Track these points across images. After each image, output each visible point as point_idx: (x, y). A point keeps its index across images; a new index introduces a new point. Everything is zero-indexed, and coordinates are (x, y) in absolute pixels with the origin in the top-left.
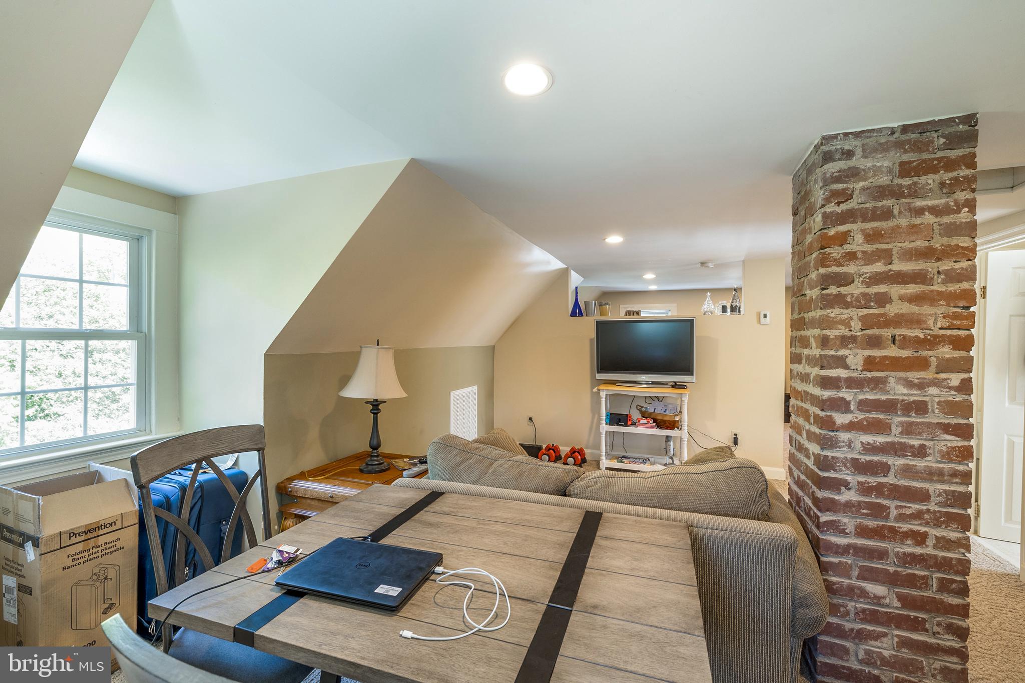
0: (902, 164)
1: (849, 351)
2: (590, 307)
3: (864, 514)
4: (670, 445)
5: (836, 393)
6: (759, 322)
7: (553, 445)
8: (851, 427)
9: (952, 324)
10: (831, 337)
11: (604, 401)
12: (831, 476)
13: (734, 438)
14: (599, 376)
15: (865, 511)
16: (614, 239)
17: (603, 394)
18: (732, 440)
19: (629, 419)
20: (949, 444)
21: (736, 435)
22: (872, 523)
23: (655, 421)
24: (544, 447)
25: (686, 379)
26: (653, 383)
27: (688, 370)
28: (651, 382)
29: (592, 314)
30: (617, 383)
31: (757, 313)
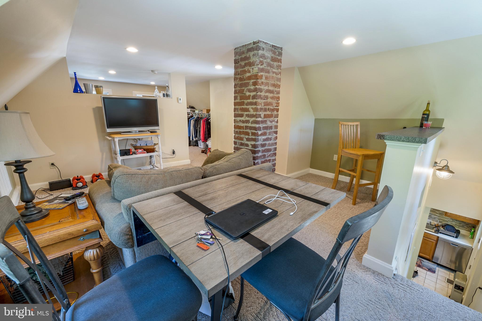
0: (272, 57)
1: (261, 112)
2: (89, 87)
3: (263, 158)
4: (152, 160)
5: (259, 125)
6: (178, 102)
7: (78, 176)
8: (262, 135)
9: (277, 105)
10: (259, 108)
11: (118, 144)
12: (258, 149)
13: (173, 151)
14: (109, 130)
15: (262, 157)
16: (132, 50)
17: (117, 140)
18: (172, 153)
19: (130, 151)
20: (275, 136)
21: (173, 150)
22: (263, 160)
23: (144, 150)
24: (71, 179)
25: (156, 128)
26: (139, 131)
27: (156, 123)
28: (138, 131)
29: (91, 92)
30: (121, 133)
31: (177, 98)
